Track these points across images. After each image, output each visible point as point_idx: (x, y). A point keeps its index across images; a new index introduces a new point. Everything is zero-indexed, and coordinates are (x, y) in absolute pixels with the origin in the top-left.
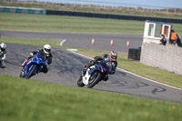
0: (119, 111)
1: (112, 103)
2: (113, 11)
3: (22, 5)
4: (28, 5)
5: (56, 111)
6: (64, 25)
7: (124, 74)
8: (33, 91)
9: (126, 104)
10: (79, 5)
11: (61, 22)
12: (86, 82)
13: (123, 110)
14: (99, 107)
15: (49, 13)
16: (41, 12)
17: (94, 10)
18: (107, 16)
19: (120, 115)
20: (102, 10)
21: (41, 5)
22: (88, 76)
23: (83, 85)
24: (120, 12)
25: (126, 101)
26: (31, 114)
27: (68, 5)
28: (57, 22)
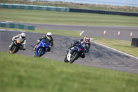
0: (124, 86)
1: (118, 79)
2: (120, 9)
3: (51, 5)
4: (56, 5)
5: (76, 85)
6: (82, 20)
7: (128, 57)
8: (59, 70)
9: (129, 81)
10: (94, 5)
11: (81, 18)
12: (69, 59)
13: (127, 85)
14: (108, 83)
15: (71, 10)
16: (66, 10)
17: (106, 8)
18: (115, 13)
19: (124, 89)
20: (112, 8)
21: (65, 5)
22: (69, 55)
23: (68, 61)
24: (126, 10)
25: (130, 78)
26: (57, 87)
27: (86, 5)
28: (78, 17)
